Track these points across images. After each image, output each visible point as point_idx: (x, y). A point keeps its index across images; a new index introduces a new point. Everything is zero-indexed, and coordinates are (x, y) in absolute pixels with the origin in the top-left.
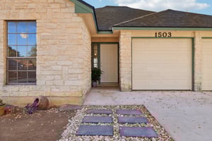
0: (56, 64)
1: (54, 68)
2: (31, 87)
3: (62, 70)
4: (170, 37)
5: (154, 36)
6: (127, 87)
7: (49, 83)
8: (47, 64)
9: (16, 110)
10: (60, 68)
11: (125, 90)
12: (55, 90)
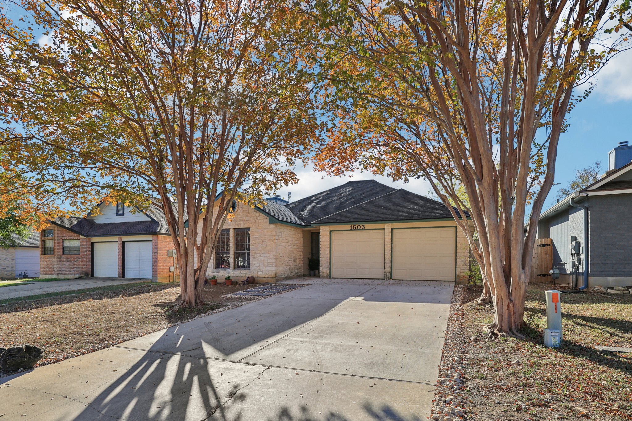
0: (261, 256)
1: (260, 258)
2: (247, 271)
3: (264, 260)
4: (364, 229)
5: (350, 229)
6: (325, 275)
7: (257, 268)
8: (256, 256)
9: (236, 283)
10: (262, 258)
11: (324, 277)
12: (260, 273)
